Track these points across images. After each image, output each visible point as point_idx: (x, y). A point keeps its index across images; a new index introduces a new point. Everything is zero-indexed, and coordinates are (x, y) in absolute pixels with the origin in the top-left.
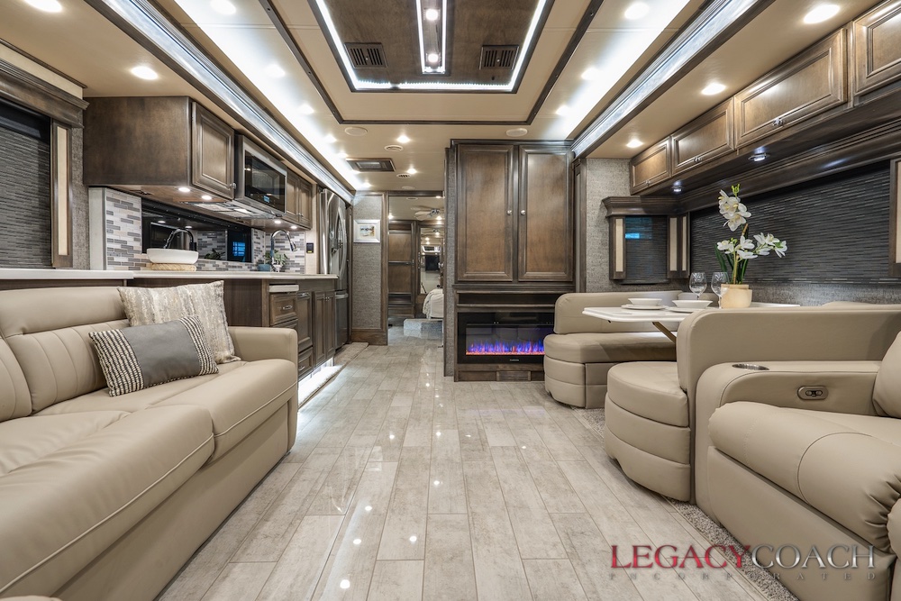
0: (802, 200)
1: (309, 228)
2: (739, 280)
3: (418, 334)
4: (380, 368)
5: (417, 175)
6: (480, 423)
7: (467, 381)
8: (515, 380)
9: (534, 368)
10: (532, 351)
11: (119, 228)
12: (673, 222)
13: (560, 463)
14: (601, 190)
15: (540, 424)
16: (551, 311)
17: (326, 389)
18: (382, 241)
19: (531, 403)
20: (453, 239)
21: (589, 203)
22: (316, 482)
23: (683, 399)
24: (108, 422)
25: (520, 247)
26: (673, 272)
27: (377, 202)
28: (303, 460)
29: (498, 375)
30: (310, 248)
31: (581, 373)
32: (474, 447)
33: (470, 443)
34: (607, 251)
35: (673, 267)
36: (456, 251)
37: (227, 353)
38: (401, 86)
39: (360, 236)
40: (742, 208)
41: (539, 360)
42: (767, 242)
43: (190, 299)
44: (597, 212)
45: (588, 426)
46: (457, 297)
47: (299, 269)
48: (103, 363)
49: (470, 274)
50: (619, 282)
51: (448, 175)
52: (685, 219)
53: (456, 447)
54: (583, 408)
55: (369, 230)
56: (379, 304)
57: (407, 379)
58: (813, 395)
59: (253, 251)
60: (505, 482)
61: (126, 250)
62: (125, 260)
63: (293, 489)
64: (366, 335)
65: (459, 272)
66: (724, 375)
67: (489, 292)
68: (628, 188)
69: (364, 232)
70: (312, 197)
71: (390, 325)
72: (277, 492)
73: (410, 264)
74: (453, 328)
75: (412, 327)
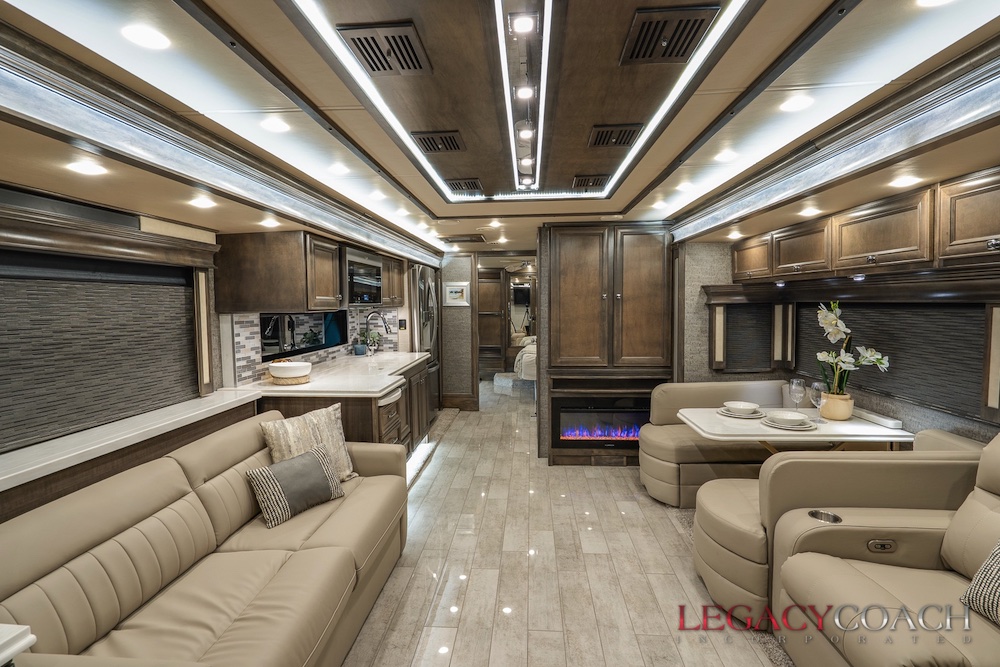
0: (907, 317)
1: (401, 304)
2: (840, 390)
3: (509, 392)
4: (473, 445)
5: (508, 244)
6: (574, 524)
7: (562, 465)
8: (610, 464)
9: (629, 453)
10: (627, 436)
11: (244, 347)
12: (778, 309)
13: (650, 577)
14: (700, 275)
15: (633, 525)
16: (647, 396)
17: (425, 473)
18: (472, 304)
19: (626, 499)
20: (547, 320)
21: (688, 289)
22: (429, 590)
23: (762, 539)
24: (279, 565)
25: (615, 331)
26: (778, 361)
27: (466, 263)
28: (415, 564)
29: (593, 459)
30: (402, 324)
31: (675, 474)
32: (569, 553)
33: (565, 549)
34: (707, 339)
35: (778, 356)
36: (550, 336)
37: (348, 472)
38: (496, 198)
39: (450, 300)
40: (841, 324)
41: (635, 445)
42: (869, 356)
43: (316, 427)
44: (696, 299)
45: (681, 530)
46: (551, 381)
47: (392, 346)
48: (260, 498)
49: (565, 358)
50: (718, 372)
51: (540, 242)
52: (790, 307)
53: (552, 554)
54: (678, 507)
55: (458, 293)
56: (470, 369)
57: (502, 461)
58: (881, 549)
59: (349, 332)
60: (597, 598)
61: (251, 364)
62: (250, 373)
63: (410, 597)
64: (457, 401)
65: (553, 357)
66: (798, 523)
67: (584, 377)
68: (730, 272)
69: (454, 295)
70: (404, 273)
71: (481, 380)
72: (397, 600)
73: (499, 316)
74: (547, 410)
75: (503, 382)
